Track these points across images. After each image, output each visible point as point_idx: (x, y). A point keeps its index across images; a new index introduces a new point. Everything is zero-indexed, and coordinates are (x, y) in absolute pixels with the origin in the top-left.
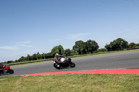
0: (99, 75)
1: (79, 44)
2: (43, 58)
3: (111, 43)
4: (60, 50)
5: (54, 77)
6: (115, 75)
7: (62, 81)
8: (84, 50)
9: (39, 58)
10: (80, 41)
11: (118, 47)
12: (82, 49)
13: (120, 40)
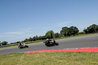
0: (80, 53)
1: (64, 29)
2: (40, 39)
3: (88, 28)
4: (51, 34)
5: (47, 54)
6: (92, 53)
7: (53, 57)
8: (69, 33)
9: (37, 39)
10: (65, 27)
11: (93, 31)
12: (67, 33)
13: (94, 25)
